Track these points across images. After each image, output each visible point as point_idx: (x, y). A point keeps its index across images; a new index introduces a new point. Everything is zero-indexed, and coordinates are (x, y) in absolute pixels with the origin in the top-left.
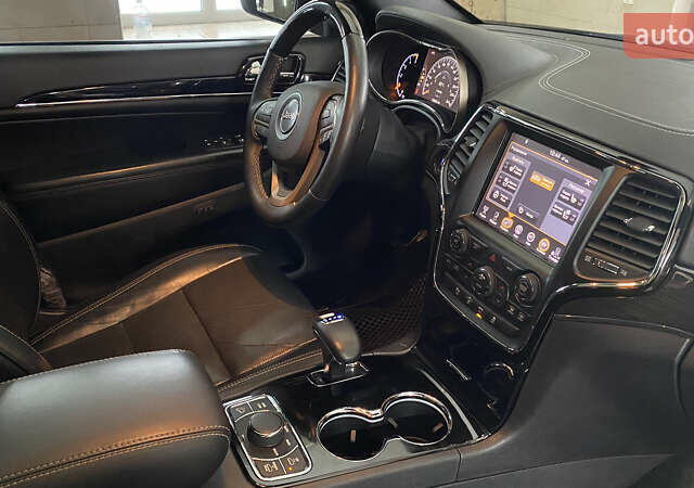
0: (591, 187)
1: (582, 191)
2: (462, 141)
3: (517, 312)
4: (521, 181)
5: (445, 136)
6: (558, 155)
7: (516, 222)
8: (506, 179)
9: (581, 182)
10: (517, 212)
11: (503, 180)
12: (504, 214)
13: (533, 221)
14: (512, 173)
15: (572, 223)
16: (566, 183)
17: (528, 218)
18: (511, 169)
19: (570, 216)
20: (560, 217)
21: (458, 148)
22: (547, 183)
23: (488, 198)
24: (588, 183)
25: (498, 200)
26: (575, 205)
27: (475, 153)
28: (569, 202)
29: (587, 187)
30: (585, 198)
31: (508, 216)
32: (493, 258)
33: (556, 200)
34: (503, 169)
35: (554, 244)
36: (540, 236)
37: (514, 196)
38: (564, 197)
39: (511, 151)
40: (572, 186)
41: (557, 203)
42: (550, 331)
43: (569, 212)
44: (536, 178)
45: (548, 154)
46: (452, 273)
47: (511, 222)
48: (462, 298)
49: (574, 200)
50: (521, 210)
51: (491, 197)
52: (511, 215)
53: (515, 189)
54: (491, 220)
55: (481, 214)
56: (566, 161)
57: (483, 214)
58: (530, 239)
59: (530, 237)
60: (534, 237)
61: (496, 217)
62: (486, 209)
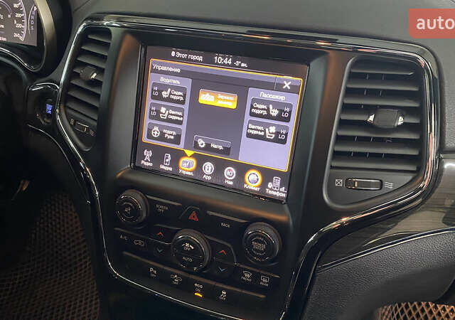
0: (294, 89)
1: (280, 97)
2: (72, 74)
3: (256, 277)
4: (186, 107)
5: (34, 77)
6: (228, 61)
7: (201, 160)
8: (163, 110)
9: (279, 88)
10: (196, 146)
11: (158, 112)
12: (178, 155)
13: (226, 151)
14: (169, 100)
15: (284, 142)
16: (253, 93)
17: (217, 151)
18: (165, 94)
19: (277, 133)
20: (263, 138)
21: (68, 86)
22: (227, 101)
23: (145, 139)
24: (287, 85)
25: (162, 137)
26: (279, 118)
27: (105, 86)
28: (269, 116)
29: (286, 90)
30: (290, 106)
31: (186, 155)
32: (194, 217)
33: (247, 117)
34: (153, 97)
35: (268, 174)
36: (242, 169)
37: (183, 128)
38: (258, 112)
39: (156, 71)
40: (265, 95)
41: (250, 122)
42: (315, 287)
43: (273, 129)
44: (206, 98)
45: (212, 62)
46: (136, 250)
47: (194, 162)
48: (164, 280)
49: (275, 113)
50: (201, 143)
51: (150, 136)
52: (189, 153)
53: (181, 119)
54: (162, 167)
55: (143, 162)
56: (243, 65)
57: (147, 161)
58: (230, 177)
59: (229, 173)
60: (235, 172)
61: (167, 160)
62: (148, 154)
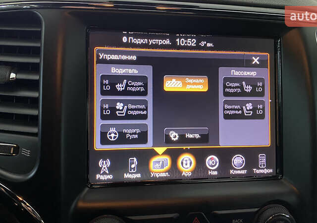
0: (263, 64)
1: (253, 74)
4: (149, 98)
6: (192, 42)
7: (174, 155)
8: (119, 106)
9: (246, 64)
10: (168, 141)
11: (113, 109)
13: (204, 139)
14: (125, 93)
15: (262, 117)
16: (224, 72)
17: (193, 141)
18: (120, 87)
19: (254, 109)
20: (242, 117)
22: (197, 85)
23: (98, 146)
24: (256, 61)
25: (122, 139)
26: (253, 93)
28: (243, 94)
29: (256, 66)
30: (262, 80)
31: (156, 154)
33: (222, 99)
35: (250, 154)
37: (149, 122)
38: (231, 91)
40: (236, 73)
41: (226, 102)
43: (249, 106)
44: (172, 84)
49: (248, 89)
50: (174, 136)
52: (160, 150)
53: (145, 112)
54: (126, 176)
55: (98, 176)
56: (209, 45)
57: (104, 173)
58: (212, 166)
59: (211, 163)
60: (218, 160)
61: (133, 166)
62: (104, 164)
